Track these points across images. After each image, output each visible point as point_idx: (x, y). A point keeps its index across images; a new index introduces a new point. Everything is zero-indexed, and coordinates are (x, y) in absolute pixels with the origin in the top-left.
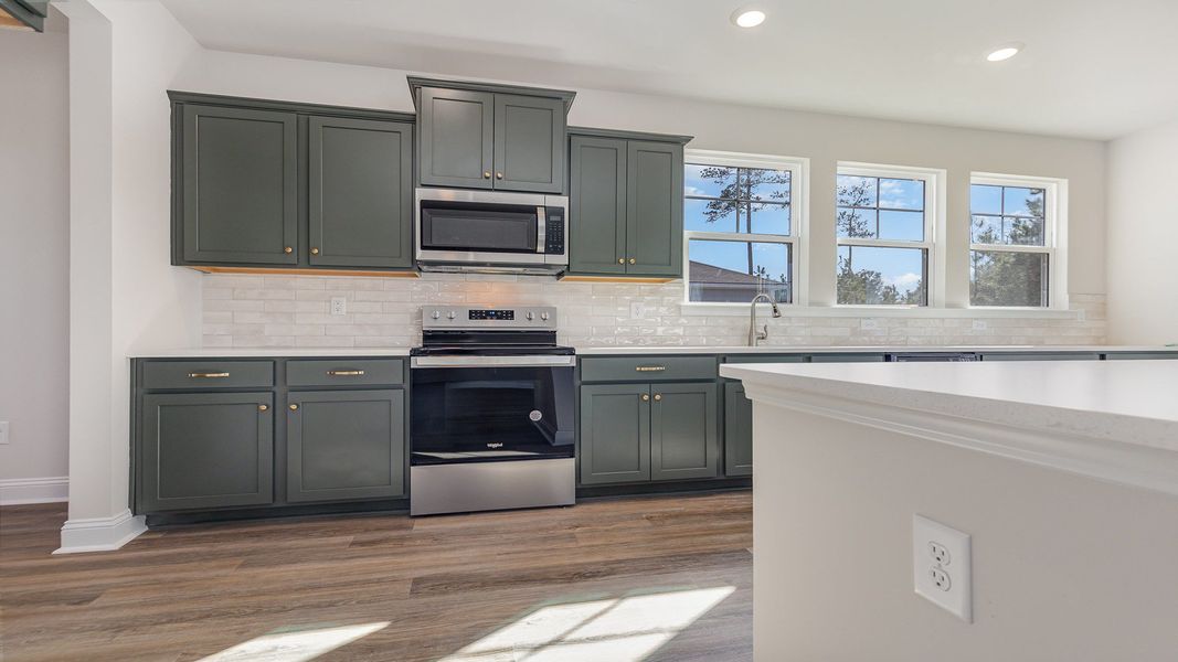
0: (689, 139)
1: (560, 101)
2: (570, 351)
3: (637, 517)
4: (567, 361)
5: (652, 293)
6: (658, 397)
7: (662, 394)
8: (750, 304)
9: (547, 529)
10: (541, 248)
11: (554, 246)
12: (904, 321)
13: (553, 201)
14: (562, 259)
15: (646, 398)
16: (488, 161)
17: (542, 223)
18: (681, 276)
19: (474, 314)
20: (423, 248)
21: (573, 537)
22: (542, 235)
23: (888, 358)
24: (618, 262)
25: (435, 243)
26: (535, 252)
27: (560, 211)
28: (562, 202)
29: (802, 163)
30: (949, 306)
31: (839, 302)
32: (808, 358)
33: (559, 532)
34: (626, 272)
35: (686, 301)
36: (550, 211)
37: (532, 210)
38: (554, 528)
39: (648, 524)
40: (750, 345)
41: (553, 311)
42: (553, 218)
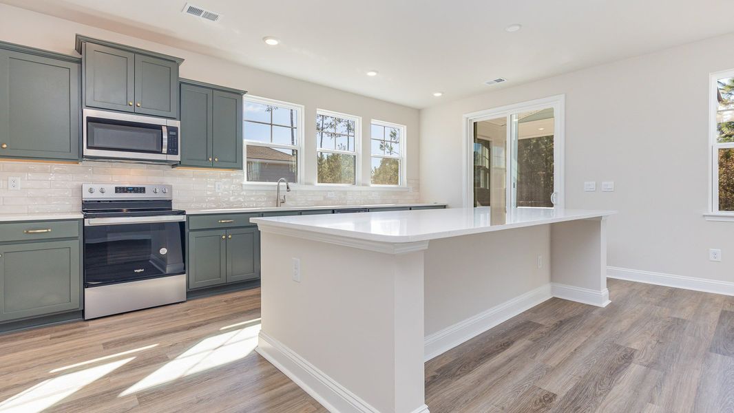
0: (245, 92)
1: (174, 63)
2: (182, 213)
3: (220, 301)
4: (181, 218)
5: (227, 176)
6: (230, 236)
7: (232, 235)
8: (277, 183)
9: (172, 314)
10: (165, 150)
11: (173, 150)
12: (345, 192)
13: (172, 123)
14: (177, 158)
15: (224, 237)
16: (131, 95)
17: (165, 137)
18: (241, 168)
19: (118, 190)
20: (88, 147)
21: (187, 314)
22: (165, 142)
23: (333, 211)
24: (207, 159)
25: (95, 145)
26: (161, 153)
27: (175, 129)
28: (176, 124)
29: (301, 107)
30: (363, 185)
31: (319, 182)
32: (300, 213)
33: (179, 314)
34: (213, 166)
35: (245, 182)
36: (170, 129)
37: (159, 127)
38: (176, 312)
39: (225, 303)
40: (277, 206)
41: (170, 187)
42: (171, 133)
